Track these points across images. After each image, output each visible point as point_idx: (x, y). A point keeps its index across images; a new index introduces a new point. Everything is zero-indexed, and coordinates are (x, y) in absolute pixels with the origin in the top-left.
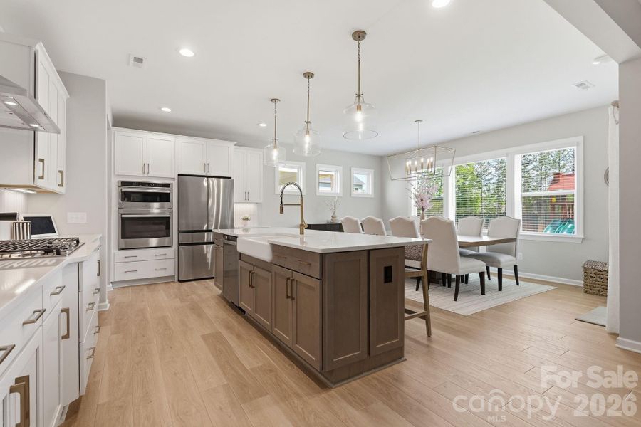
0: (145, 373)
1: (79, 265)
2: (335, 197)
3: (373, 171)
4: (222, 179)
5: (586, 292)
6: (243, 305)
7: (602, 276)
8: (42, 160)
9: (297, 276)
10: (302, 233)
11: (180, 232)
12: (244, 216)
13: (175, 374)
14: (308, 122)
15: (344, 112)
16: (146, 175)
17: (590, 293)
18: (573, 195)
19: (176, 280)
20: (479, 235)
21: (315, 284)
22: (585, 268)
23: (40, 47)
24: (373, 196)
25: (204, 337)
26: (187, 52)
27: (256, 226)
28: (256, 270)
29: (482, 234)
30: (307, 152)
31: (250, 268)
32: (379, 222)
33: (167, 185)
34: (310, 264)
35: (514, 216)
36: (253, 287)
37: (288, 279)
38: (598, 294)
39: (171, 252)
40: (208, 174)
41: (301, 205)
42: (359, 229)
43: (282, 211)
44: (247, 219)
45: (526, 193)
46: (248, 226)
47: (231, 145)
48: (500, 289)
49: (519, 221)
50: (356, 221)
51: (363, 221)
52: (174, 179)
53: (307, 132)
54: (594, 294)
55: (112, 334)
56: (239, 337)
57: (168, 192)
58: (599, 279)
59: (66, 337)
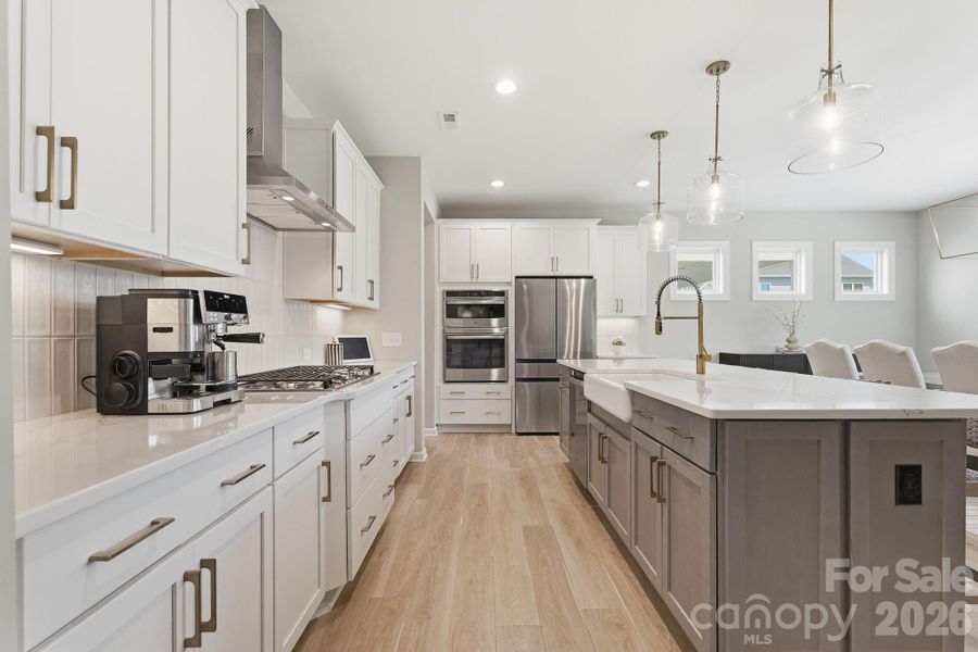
0: (436, 568)
1: (347, 403)
2: (795, 302)
3: (893, 243)
4: (583, 280)
6: (592, 487)
8: (340, 268)
9: (670, 458)
10: (701, 371)
11: (518, 361)
12: (614, 339)
13: (471, 582)
14: (716, 159)
15: (790, 115)
16: (474, 280)
19: (513, 432)
21: (703, 480)
23: (338, 128)
24: (893, 298)
25: (526, 530)
26: (506, 87)
27: (636, 354)
28: (610, 433)
30: (713, 218)
31: (602, 428)
32: (903, 354)
33: (502, 294)
34: (692, 438)
36: (604, 462)
37: (653, 459)
39: (507, 390)
40: (557, 274)
41: (700, 318)
42: (848, 368)
43: (659, 329)
44: (620, 343)
46: (622, 355)
47: (593, 224)
50: (842, 351)
51: (857, 350)
52: (509, 283)
53: (715, 178)
55: (418, 498)
56: (579, 543)
57: (502, 303)
59: (327, 499)
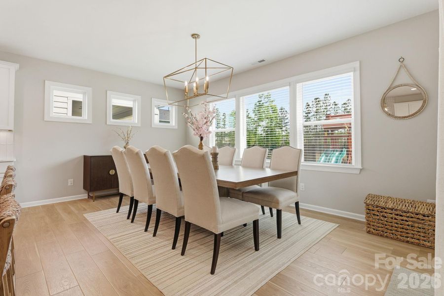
2: (128, 127)
5: (369, 232)
7: (386, 215)
17: (373, 234)
18: (350, 124)
20: (262, 168)
22: (368, 205)
29: (264, 167)
35: (296, 145)
38: (381, 236)
45: (307, 123)
48: (279, 236)
49: (301, 150)
54: (377, 235)
58: (382, 218)
